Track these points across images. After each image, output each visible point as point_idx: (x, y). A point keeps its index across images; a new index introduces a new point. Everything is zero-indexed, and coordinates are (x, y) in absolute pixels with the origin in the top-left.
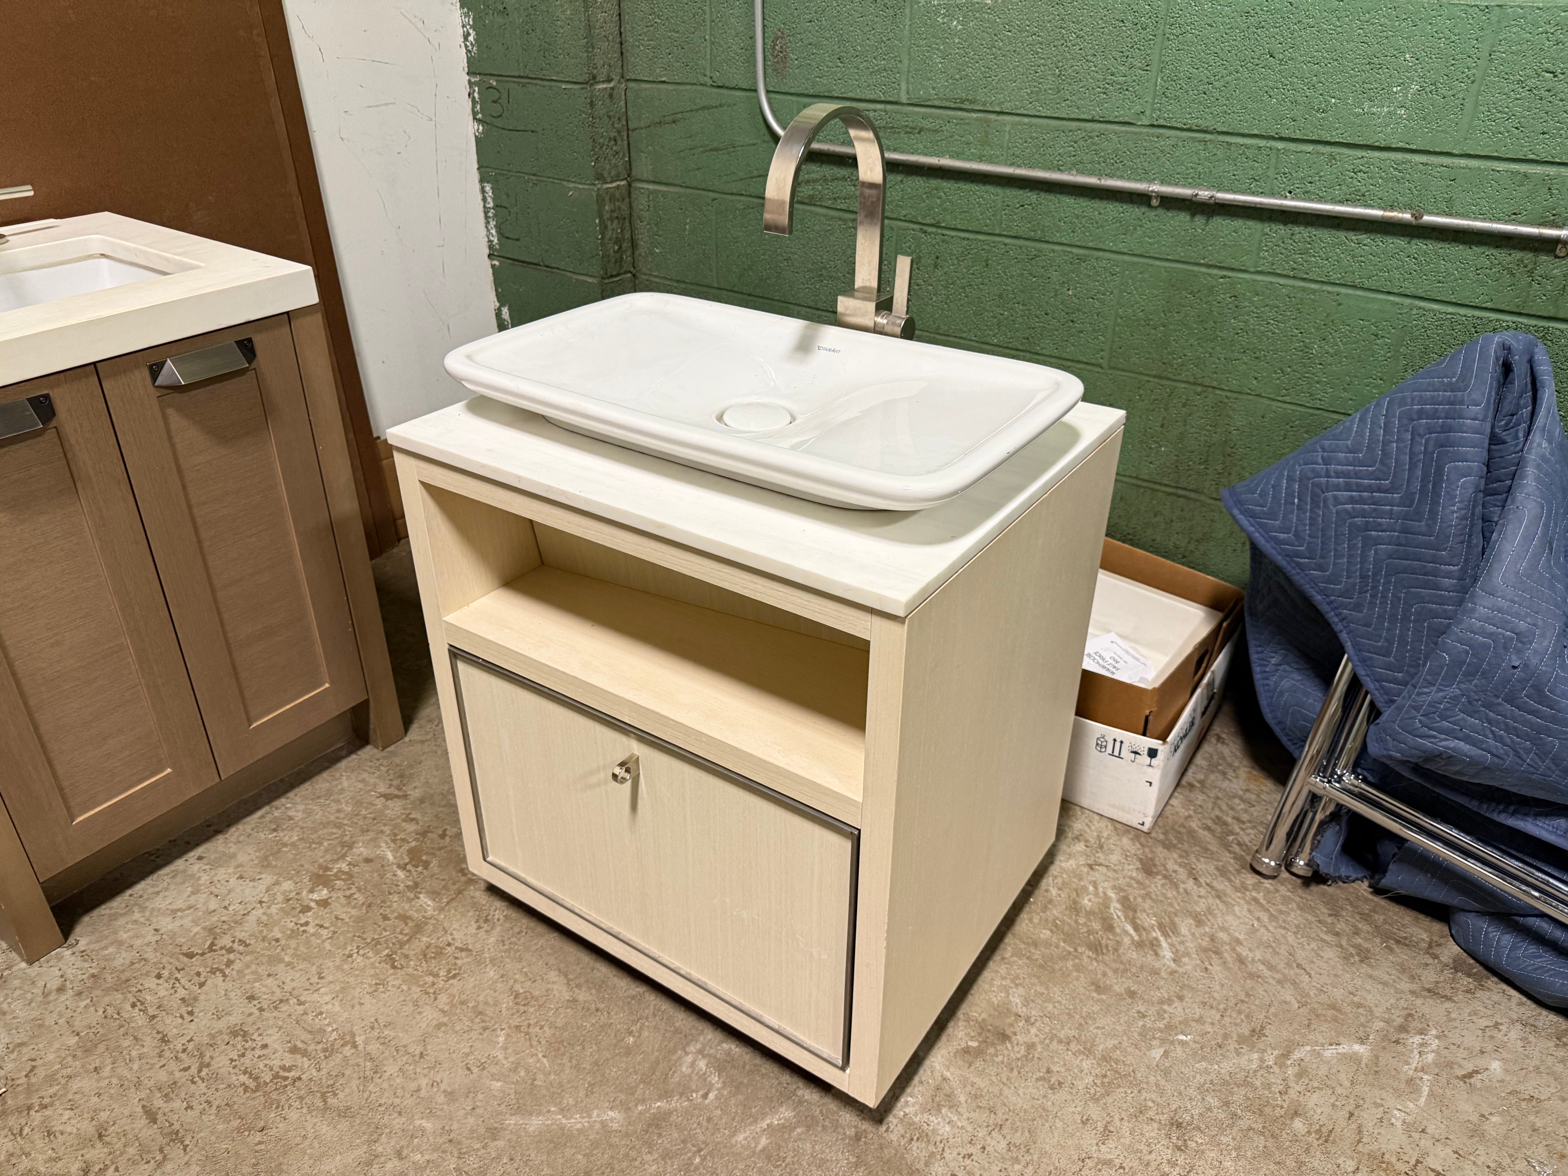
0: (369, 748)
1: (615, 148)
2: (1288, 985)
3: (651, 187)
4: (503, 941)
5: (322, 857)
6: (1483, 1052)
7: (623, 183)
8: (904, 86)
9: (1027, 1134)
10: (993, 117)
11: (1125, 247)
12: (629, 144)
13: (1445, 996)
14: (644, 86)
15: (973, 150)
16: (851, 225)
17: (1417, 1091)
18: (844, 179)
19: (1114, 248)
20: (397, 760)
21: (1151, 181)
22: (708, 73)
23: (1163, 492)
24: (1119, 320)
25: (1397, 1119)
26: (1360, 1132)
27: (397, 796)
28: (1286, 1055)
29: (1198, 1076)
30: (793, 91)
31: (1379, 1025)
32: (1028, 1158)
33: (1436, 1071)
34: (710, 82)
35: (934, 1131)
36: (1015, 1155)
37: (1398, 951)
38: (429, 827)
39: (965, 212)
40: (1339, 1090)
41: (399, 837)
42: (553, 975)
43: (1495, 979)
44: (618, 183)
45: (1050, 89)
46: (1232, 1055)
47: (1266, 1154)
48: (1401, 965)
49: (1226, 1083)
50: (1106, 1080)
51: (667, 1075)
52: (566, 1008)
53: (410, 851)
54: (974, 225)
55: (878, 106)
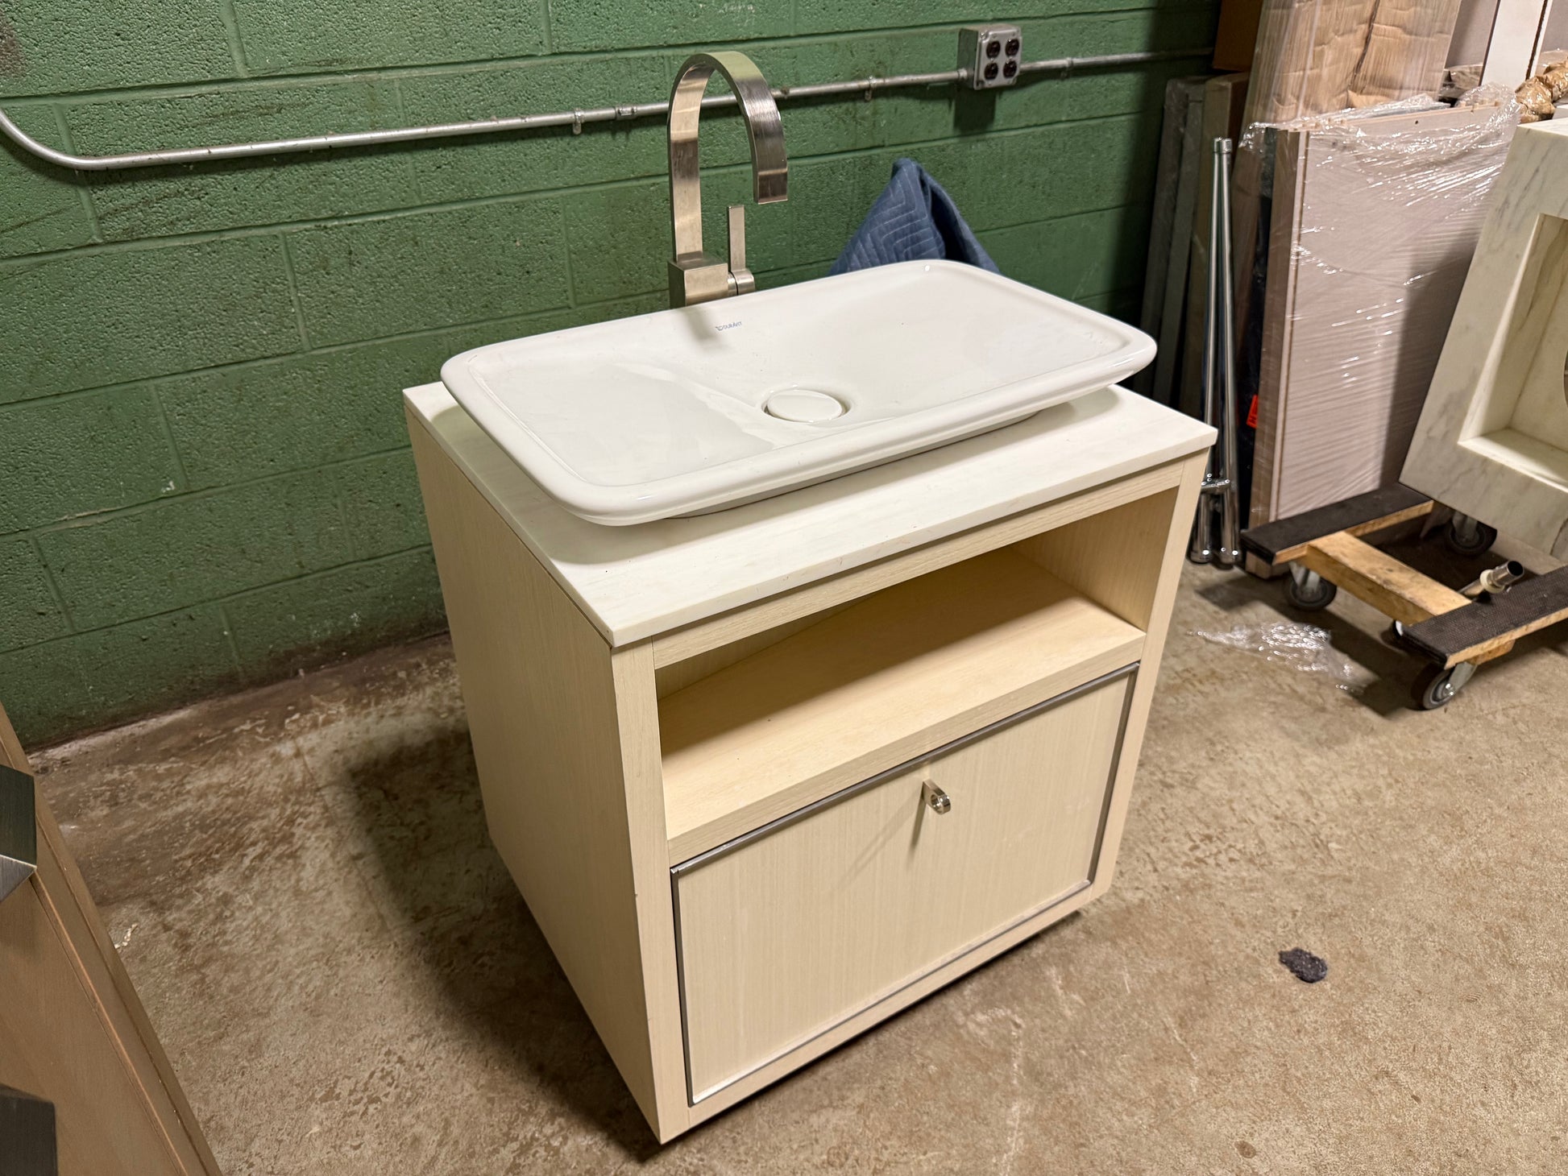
8: (237, 56)
10: (373, 75)
11: (560, 182)
15: (360, 119)
16: (209, 249)
18: (178, 193)
45: (436, 32)
51: (984, 1050)
54: (388, 203)
55: (204, 89)
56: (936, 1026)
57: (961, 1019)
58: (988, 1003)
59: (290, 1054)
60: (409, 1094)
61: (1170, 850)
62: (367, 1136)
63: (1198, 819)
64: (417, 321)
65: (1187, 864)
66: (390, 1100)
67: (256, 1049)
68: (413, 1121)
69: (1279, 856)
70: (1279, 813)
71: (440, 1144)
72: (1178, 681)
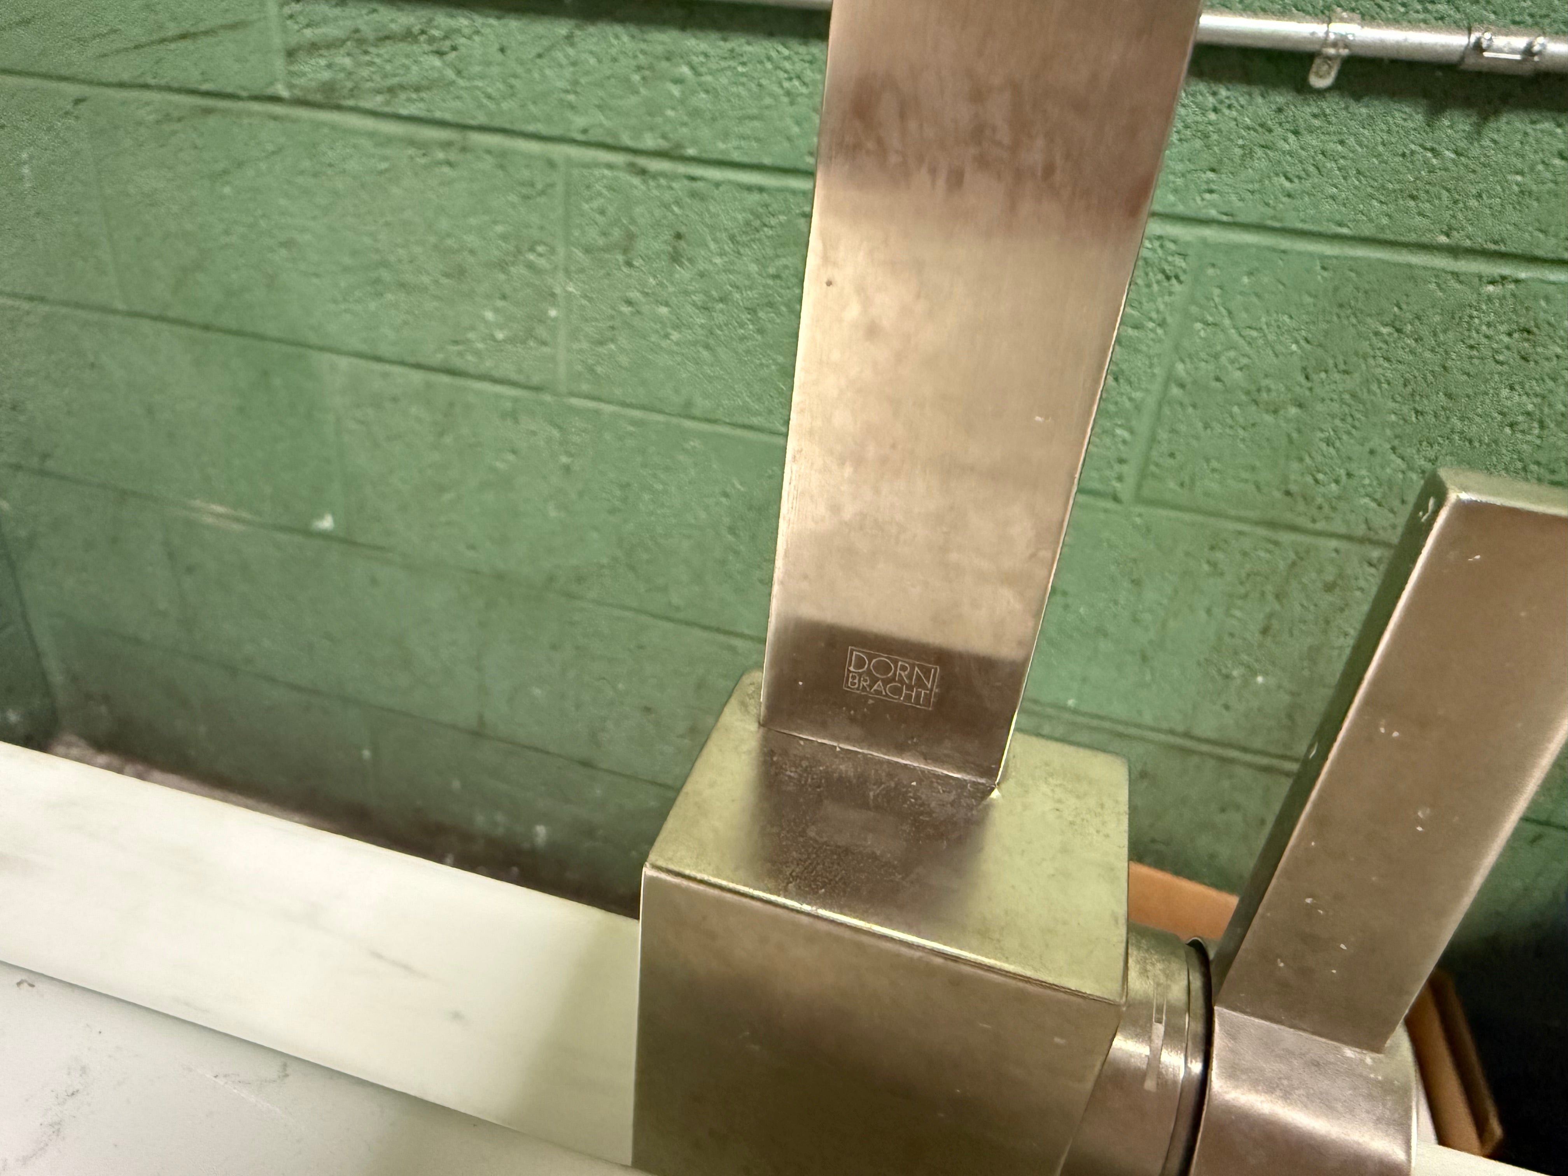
16: (441, 157)
18: (408, 36)
19: (1180, 209)
21: (1325, 13)
23: (1249, 765)
24: (1175, 391)
39: (752, 118)
64: (770, 412)
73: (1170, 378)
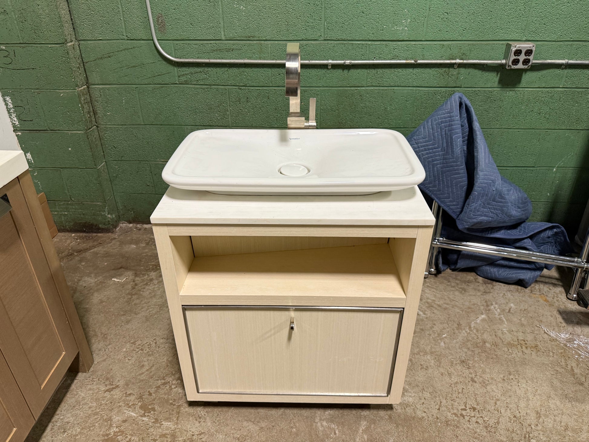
0: (80, 374)
1: (80, 72)
2: (455, 307)
3: (101, 86)
4: (214, 422)
5: (100, 431)
6: (507, 303)
7: (85, 86)
8: (223, 33)
9: (431, 387)
10: (263, 42)
11: (321, 84)
12: (85, 69)
13: (489, 292)
14: (89, 42)
15: (256, 55)
16: (207, 90)
17: (503, 321)
18: (201, 72)
19: (317, 86)
20: (99, 373)
21: (328, 60)
22: (124, 34)
25: (505, 331)
26: (501, 339)
27: (113, 388)
28: (470, 327)
29: (457, 345)
30: (170, 38)
31: (482, 308)
32: (438, 394)
33: (503, 313)
34: (126, 38)
35: (408, 402)
36: (434, 395)
37: (470, 285)
38: (140, 394)
39: (257, 79)
40: (488, 330)
41: (130, 404)
42: (245, 424)
43: (494, 282)
44: (84, 87)
45: (285, 30)
46: (459, 334)
47: (488, 358)
48: (473, 288)
49: (464, 343)
50: (437, 359)
51: (317, 434)
52: (261, 432)
53: (141, 407)
54: (261, 84)
55: (212, 42)
56: (307, 418)
57: (317, 420)
58: (331, 420)
59: (134, 328)
60: (151, 353)
61: (452, 405)
62: (133, 358)
63: (476, 400)
65: (455, 414)
66: (146, 352)
67: (128, 322)
68: (146, 361)
69: (502, 432)
70: (518, 415)
71: (147, 370)
72: (516, 343)
73: (321, 109)
